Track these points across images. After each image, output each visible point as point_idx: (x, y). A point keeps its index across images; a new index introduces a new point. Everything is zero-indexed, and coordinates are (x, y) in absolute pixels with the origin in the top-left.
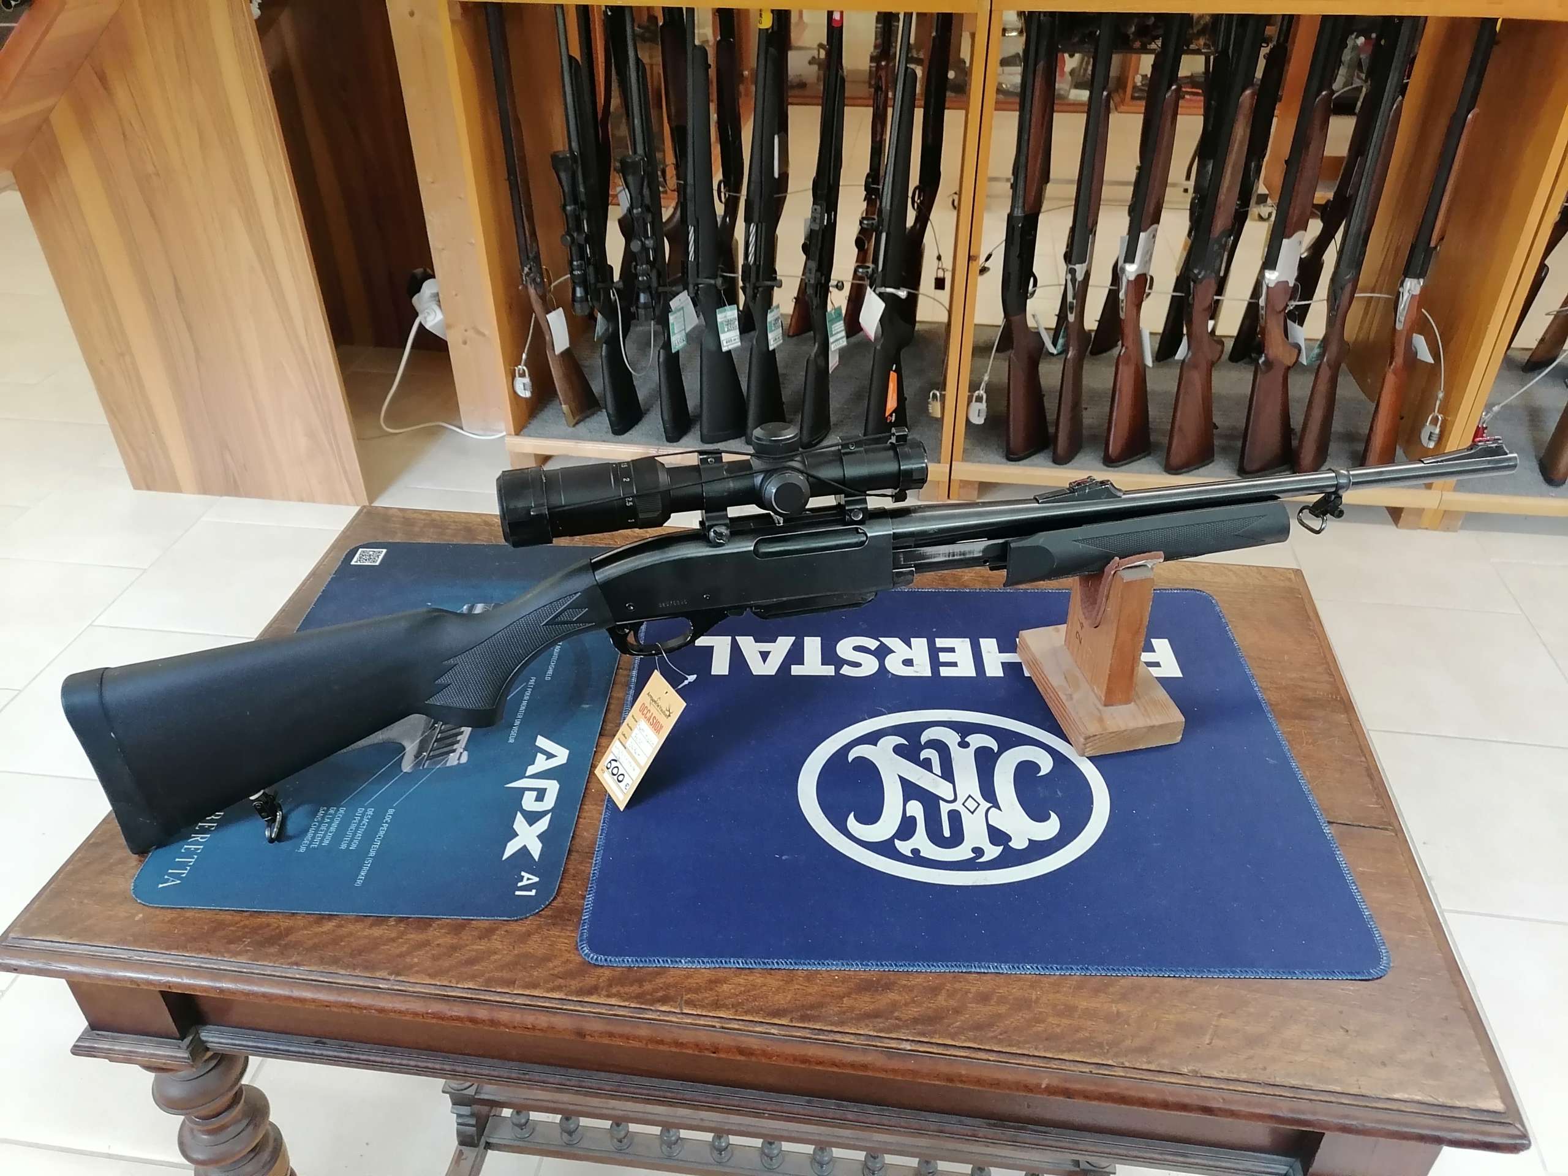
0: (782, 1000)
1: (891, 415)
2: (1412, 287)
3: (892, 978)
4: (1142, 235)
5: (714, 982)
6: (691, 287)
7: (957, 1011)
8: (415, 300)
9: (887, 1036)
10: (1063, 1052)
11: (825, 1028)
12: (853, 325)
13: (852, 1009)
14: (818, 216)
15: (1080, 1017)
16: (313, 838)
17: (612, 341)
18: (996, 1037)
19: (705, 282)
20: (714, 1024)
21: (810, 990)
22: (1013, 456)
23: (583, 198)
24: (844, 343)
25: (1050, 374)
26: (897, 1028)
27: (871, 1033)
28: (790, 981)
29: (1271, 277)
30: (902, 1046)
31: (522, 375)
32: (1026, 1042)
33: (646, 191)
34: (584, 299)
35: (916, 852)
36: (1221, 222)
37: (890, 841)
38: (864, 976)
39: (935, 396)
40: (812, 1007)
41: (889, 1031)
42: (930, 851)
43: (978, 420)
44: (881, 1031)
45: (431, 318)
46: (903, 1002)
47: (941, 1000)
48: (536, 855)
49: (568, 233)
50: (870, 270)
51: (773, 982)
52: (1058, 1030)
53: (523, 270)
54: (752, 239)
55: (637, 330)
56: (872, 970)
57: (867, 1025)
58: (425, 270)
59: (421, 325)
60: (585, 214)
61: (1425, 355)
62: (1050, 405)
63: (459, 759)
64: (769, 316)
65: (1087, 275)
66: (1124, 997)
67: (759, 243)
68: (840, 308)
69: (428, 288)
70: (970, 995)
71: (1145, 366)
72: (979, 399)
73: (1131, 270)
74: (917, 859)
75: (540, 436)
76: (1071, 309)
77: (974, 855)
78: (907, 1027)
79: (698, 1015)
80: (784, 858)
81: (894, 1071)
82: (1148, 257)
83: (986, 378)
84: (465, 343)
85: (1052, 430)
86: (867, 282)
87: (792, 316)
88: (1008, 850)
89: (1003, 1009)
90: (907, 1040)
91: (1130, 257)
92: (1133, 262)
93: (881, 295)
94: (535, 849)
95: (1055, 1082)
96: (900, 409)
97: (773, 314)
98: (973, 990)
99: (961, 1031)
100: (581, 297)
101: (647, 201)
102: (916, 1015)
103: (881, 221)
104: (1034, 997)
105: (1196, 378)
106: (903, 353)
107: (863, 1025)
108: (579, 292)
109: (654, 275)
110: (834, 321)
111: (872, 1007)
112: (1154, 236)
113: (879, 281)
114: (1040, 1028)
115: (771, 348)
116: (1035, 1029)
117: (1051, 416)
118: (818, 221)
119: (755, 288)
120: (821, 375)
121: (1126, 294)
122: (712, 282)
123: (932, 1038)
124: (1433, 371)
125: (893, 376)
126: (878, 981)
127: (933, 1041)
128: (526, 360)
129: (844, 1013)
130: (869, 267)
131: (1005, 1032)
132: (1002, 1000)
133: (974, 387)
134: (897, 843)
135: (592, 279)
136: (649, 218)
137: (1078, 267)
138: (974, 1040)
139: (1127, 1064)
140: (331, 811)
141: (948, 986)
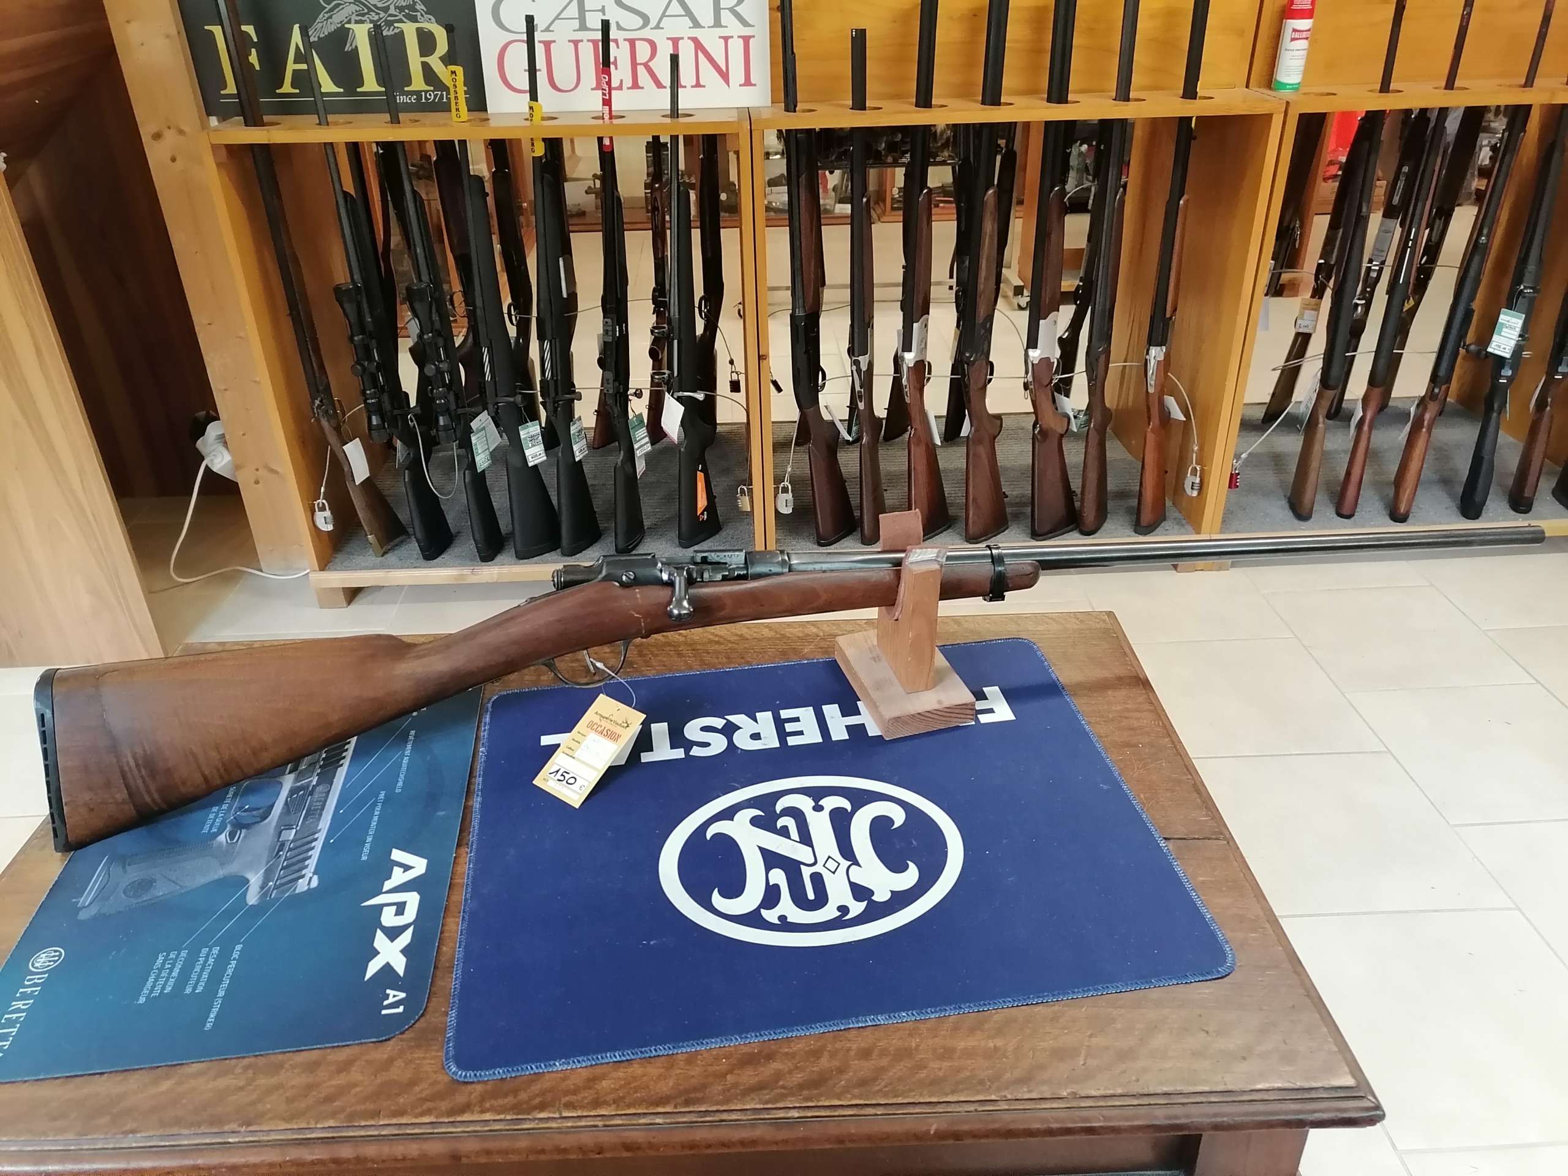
0: (665, 1087)
1: (702, 513)
2: (1156, 354)
3: (773, 1047)
4: (915, 325)
5: (592, 1080)
6: (490, 406)
7: (841, 1071)
8: (199, 444)
9: (774, 1106)
10: (947, 1095)
11: (710, 1109)
12: (656, 431)
13: (735, 1085)
14: (610, 328)
15: (959, 1058)
16: (153, 987)
17: (414, 466)
18: (880, 1090)
19: (503, 401)
20: (596, 1123)
21: (693, 1073)
22: (823, 541)
23: (370, 327)
24: (648, 448)
25: (849, 461)
26: (783, 1097)
27: (758, 1106)
28: (670, 1067)
29: (1035, 355)
30: (789, 1115)
31: (322, 509)
32: (911, 1090)
33: (435, 317)
34: (380, 427)
35: (783, 918)
37: (757, 911)
38: (746, 1049)
39: (742, 491)
40: (695, 1089)
41: (776, 1101)
42: (798, 915)
44: (767, 1103)
45: (219, 460)
46: (787, 1069)
47: (825, 1062)
48: (401, 971)
50: (666, 376)
51: (654, 1070)
52: (941, 1074)
53: (313, 403)
54: (547, 355)
55: (439, 455)
56: (753, 1042)
57: (753, 1099)
58: (208, 413)
59: (207, 466)
60: (374, 343)
61: (1177, 413)
62: (852, 490)
63: (309, 883)
64: (572, 428)
65: (871, 365)
66: (999, 1032)
67: (554, 357)
68: (641, 414)
69: (213, 430)
70: (852, 1053)
71: (934, 445)
72: (785, 490)
73: (910, 358)
74: (785, 925)
75: (346, 569)
76: (860, 397)
77: (839, 914)
78: (793, 1095)
79: (578, 1117)
80: (652, 943)
81: (786, 1142)
82: (923, 346)
83: (789, 469)
84: (257, 482)
85: (857, 513)
86: (665, 388)
87: (595, 428)
88: (872, 904)
89: (884, 1062)
90: (795, 1108)
91: (907, 346)
92: (910, 351)
93: (679, 399)
94: (400, 965)
95: (944, 1126)
96: (711, 507)
97: (575, 426)
98: (854, 1047)
99: (846, 1090)
100: (378, 425)
101: (437, 325)
102: (801, 1080)
103: (671, 330)
104: (914, 1045)
105: (982, 451)
106: (709, 455)
107: (748, 1098)
108: (375, 421)
109: (451, 397)
110: (635, 428)
111: (757, 1079)
112: (926, 326)
113: (675, 385)
114: (923, 1074)
115: (577, 459)
116: (917, 1076)
117: (854, 501)
118: (610, 333)
119: (555, 402)
120: (631, 480)
121: (908, 378)
122: (512, 399)
123: (818, 1101)
124: (1185, 426)
125: (700, 476)
126: (760, 1052)
127: (820, 1104)
128: (324, 493)
129: (729, 1090)
130: (664, 374)
131: (891, 1084)
132: (883, 1053)
134: (764, 912)
136: (441, 341)
137: (860, 358)
138: (860, 1097)
139: (1009, 1097)
140: (172, 956)
141: (829, 1047)
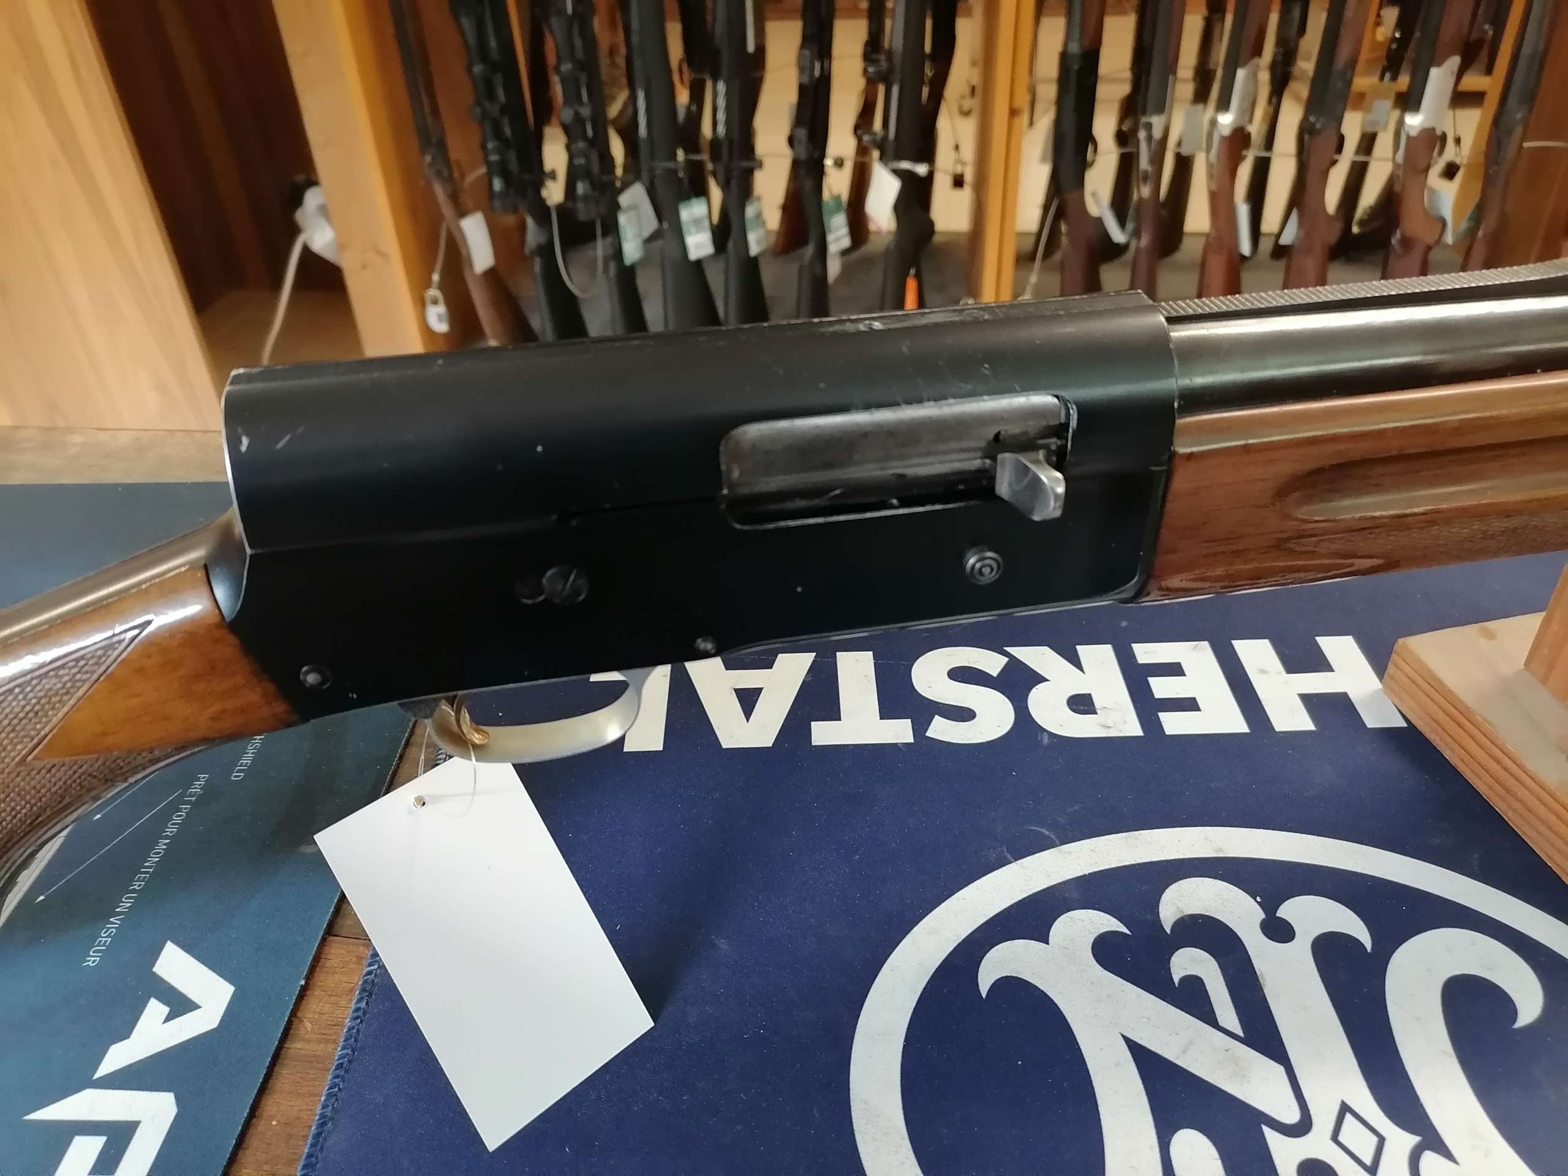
4: (1240, 76)
6: (645, 174)
8: (297, 214)
12: (857, 218)
14: (807, 64)
17: (546, 251)
19: (661, 166)
24: (846, 242)
29: (1415, 122)
31: (435, 302)
33: (578, 43)
34: (505, 195)
45: (317, 236)
49: (478, 103)
50: (878, 137)
54: (721, 102)
58: (306, 175)
59: (305, 245)
60: (499, 79)
64: (748, 210)
65: (1166, 132)
67: (730, 107)
68: (839, 194)
69: (312, 199)
71: (1241, 255)
73: (1227, 120)
76: (1144, 180)
82: (1246, 106)
84: (364, 267)
86: (876, 154)
91: (1224, 103)
92: (1227, 110)
97: (753, 208)
100: (501, 192)
101: (580, 54)
105: (1308, 264)
106: (922, 259)
108: (497, 185)
109: (594, 157)
110: (832, 213)
112: (1255, 74)
113: (890, 149)
115: (752, 254)
118: (806, 71)
119: (729, 170)
120: (819, 285)
121: (1218, 155)
125: (911, 285)
128: (438, 282)
130: (876, 133)
135: (514, 166)
136: (583, 78)
137: (1154, 120)
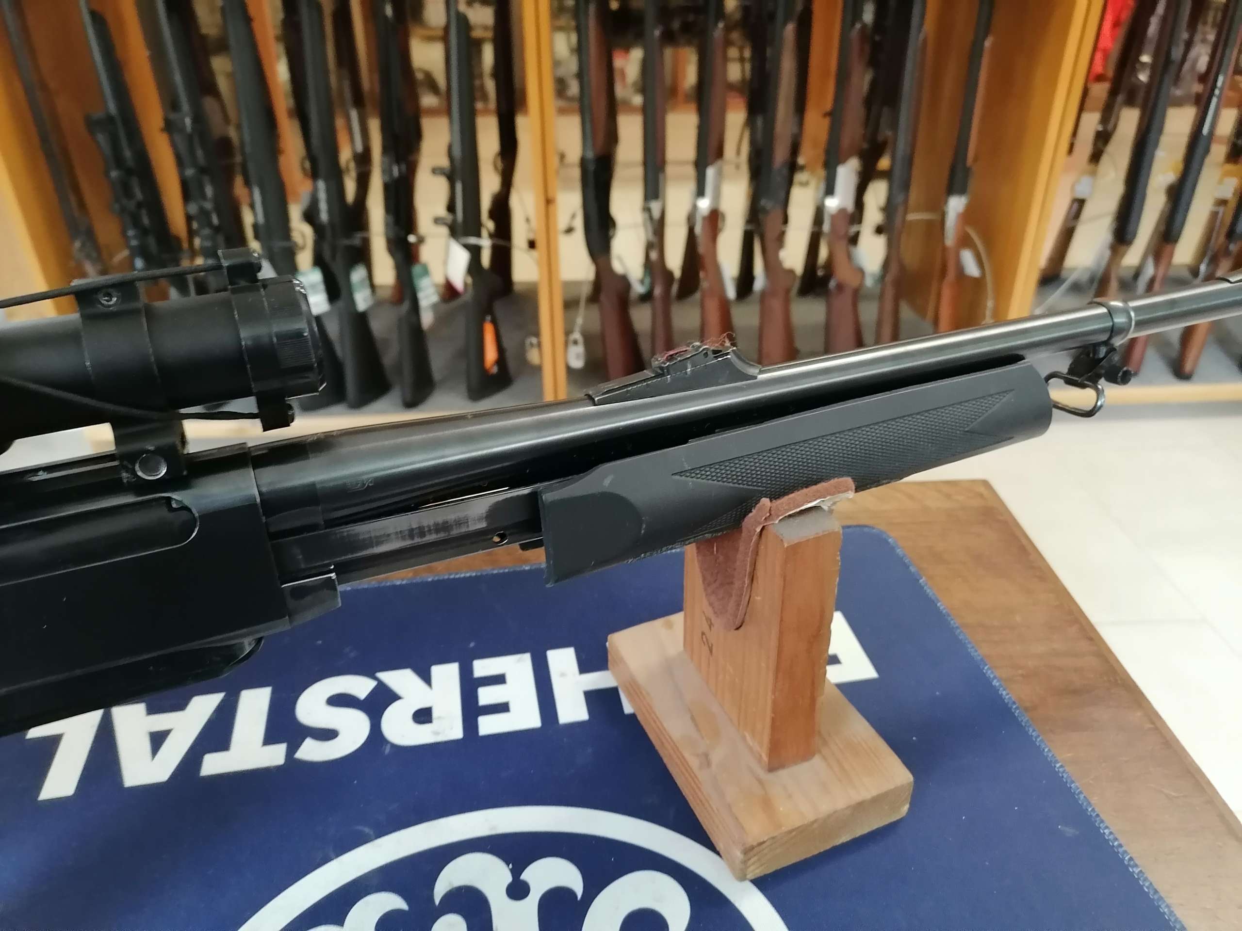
1: (492, 367)
2: (956, 205)
4: (710, 172)
23: (128, 162)
25: (642, 319)
29: (832, 204)
36: (780, 155)
39: (532, 345)
43: (577, 363)
49: (117, 200)
53: (73, 245)
54: (322, 196)
60: (134, 179)
61: (972, 269)
62: (644, 342)
64: (353, 276)
65: (663, 212)
67: (331, 199)
71: (729, 301)
72: (575, 342)
73: (704, 204)
76: (654, 249)
82: (717, 194)
83: (580, 323)
91: (700, 192)
92: (704, 197)
93: (467, 247)
96: (501, 361)
97: (357, 273)
103: (454, 170)
105: (776, 304)
106: (499, 307)
108: (139, 263)
110: (420, 277)
112: (719, 173)
115: (360, 309)
120: (417, 332)
121: (702, 230)
124: (978, 284)
125: (489, 326)
133: (568, 332)
135: (153, 248)
137: (653, 205)
